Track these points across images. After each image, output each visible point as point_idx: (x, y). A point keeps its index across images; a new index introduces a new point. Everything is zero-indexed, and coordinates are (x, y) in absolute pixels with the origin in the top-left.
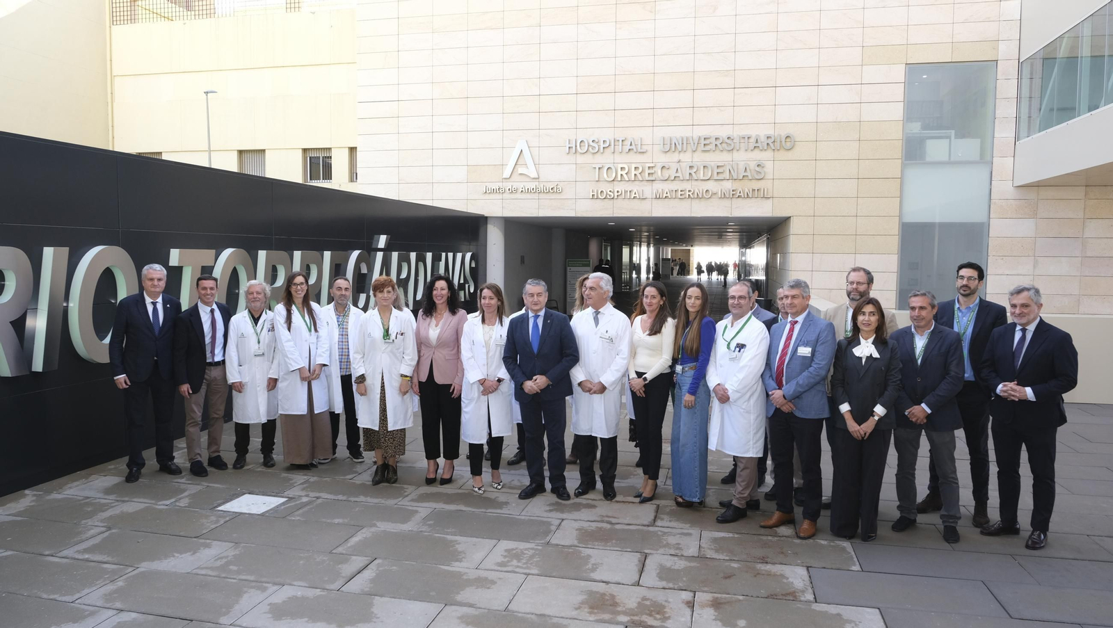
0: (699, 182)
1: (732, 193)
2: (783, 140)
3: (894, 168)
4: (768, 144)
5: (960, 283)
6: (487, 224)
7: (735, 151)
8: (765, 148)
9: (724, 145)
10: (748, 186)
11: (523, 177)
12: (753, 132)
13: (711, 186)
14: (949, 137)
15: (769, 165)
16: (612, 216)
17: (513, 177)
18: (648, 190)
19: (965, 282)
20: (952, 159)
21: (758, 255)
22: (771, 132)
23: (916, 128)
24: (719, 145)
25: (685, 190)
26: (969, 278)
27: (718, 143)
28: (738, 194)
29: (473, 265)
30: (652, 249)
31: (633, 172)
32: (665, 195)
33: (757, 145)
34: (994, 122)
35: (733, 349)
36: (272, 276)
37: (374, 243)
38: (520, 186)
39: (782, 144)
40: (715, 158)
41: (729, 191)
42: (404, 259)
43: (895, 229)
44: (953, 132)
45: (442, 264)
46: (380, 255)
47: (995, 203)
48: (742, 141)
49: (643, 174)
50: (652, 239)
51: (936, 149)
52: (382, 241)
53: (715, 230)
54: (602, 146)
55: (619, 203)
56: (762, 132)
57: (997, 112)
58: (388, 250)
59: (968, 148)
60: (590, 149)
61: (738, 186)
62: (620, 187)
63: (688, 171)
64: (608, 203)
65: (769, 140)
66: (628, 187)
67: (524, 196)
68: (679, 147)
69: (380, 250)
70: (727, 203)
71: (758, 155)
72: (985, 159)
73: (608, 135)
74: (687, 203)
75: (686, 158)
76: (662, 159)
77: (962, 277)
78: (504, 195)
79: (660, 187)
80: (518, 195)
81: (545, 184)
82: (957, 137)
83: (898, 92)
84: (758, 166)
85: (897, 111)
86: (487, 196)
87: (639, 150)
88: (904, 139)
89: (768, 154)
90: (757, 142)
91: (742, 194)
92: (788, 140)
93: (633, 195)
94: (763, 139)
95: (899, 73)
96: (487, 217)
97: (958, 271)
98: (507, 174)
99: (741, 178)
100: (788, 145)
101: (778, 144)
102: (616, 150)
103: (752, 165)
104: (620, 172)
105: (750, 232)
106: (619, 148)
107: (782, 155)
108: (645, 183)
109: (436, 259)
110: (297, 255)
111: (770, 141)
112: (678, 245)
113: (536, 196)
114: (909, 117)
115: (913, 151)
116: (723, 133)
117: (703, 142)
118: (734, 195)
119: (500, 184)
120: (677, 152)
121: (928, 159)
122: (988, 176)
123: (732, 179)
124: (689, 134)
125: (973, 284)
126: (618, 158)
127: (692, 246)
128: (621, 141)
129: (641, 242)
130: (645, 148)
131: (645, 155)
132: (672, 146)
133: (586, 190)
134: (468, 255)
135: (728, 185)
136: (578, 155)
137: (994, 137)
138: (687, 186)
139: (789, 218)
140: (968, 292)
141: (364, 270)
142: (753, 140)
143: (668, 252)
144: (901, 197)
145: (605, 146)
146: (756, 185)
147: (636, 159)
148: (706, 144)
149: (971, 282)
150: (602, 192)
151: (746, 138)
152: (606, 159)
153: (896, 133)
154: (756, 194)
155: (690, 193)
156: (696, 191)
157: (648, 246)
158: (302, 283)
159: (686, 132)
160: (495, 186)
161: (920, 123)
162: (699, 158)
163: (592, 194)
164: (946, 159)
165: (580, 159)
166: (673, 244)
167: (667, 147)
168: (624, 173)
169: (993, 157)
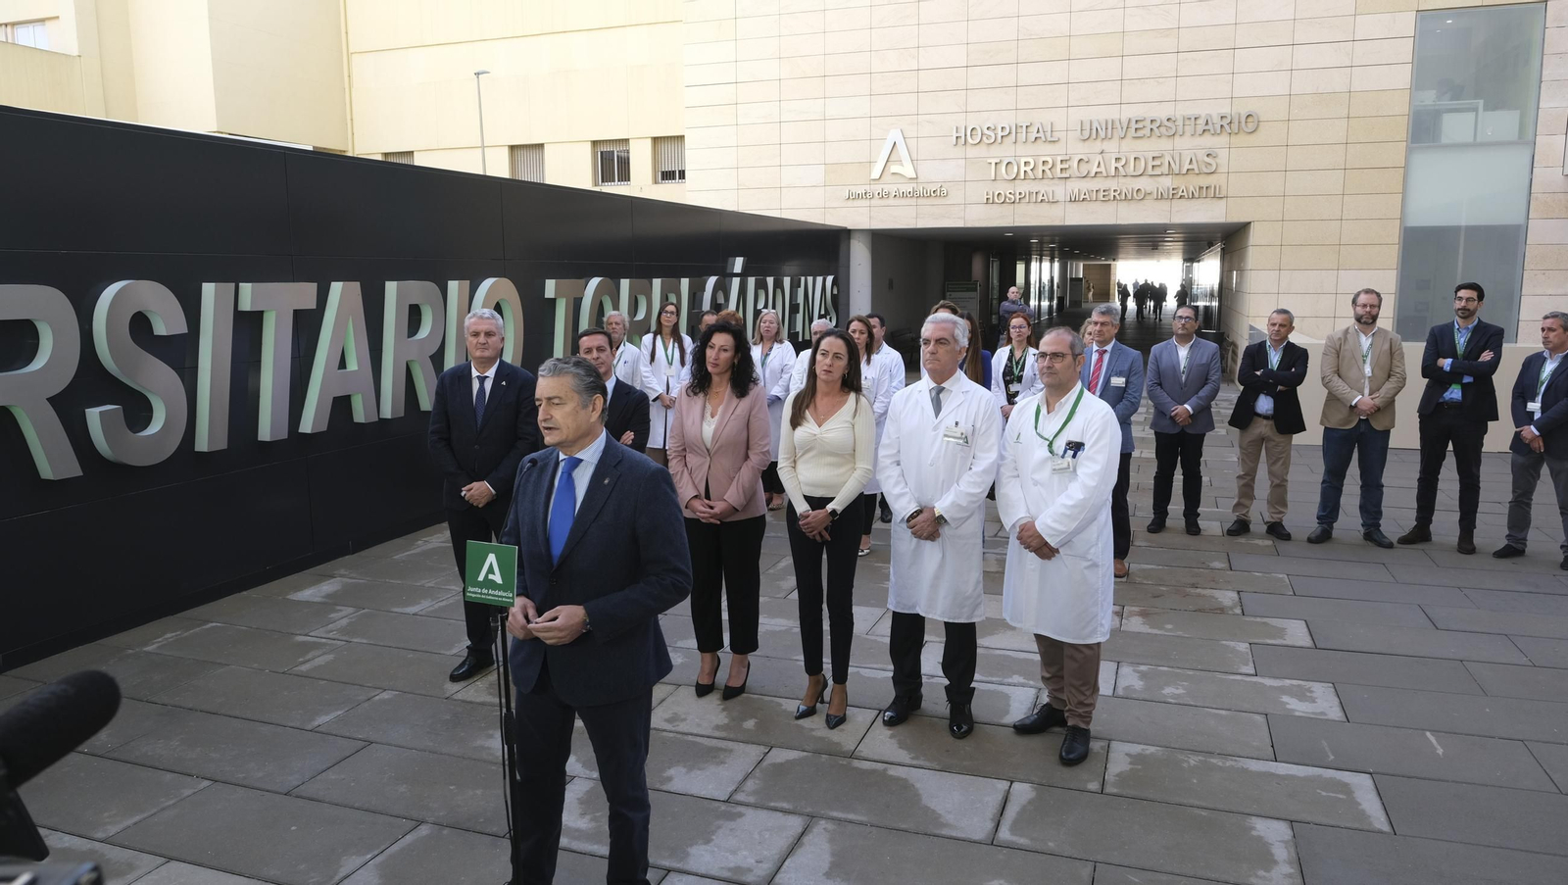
0: (1129, 179)
1: (1171, 192)
2: (1243, 120)
3: (1396, 154)
4: (1222, 126)
5: (1459, 304)
6: (849, 239)
7: (1177, 137)
8: (1219, 132)
9: (1163, 129)
10: (1193, 183)
11: (896, 176)
12: (1203, 110)
13: (1144, 184)
14: (1475, 110)
15: (1223, 154)
16: (1012, 225)
17: (882, 178)
18: (1060, 191)
19: (1463, 303)
20: (1478, 140)
21: (1208, 272)
22: (1226, 110)
23: (1429, 98)
24: (1155, 129)
25: (1109, 190)
26: (1468, 300)
27: (1154, 126)
28: (1180, 194)
29: (835, 292)
30: (1056, 265)
31: (1041, 168)
32: (1082, 197)
33: (1207, 128)
34: (1540, 87)
35: (1061, 453)
36: (634, 307)
37: (729, 266)
38: (892, 189)
39: (1240, 125)
40: (1149, 147)
41: (1168, 189)
42: (761, 285)
43: (1394, 235)
44: (1481, 102)
45: (801, 291)
46: (736, 281)
47: (1537, 199)
48: (1187, 122)
49: (1053, 170)
50: (1056, 252)
51: (1456, 126)
52: (738, 264)
53: (1150, 239)
54: (1000, 134)
55: (1022, 208)
56: (1214, 110)
57: (1544, 73)
58: (744, 275)
59: (1501, 123)
60: (984, 138)
61: (1181, 183)
62: (1023, 187)
63: (1114, 164)
64: (1008, 209)
65: (1224, 120)
66: (1034, 187)
67: (897, 202)
68: (1102, 134)
69: (737, 275)
70: (1164, 205)
71: (1208, 141)
72: (1526, 138)
73: (1007, 120)
74: (1111, 207)
75: (1111, 147)
76: (1078, 150)
77: (1461, 298)
78: (872, 201)
79: (1076, 186)
80: (891, 201)
81: (925, 185)
82: (1486, 108)
83: (1406, 49)
84: (1208, 155)
85: (1403, 77)
86: (850, 203)
87: (1049, 139)
88: (1411, 114)
89: (1223, 140)
90: (1207, 123)
91: (1185, 194)
92: (1250, 120)
93: (1040, 198)
94: (1216, 119)
95: (1407, 23)
96: (850, 230)
97: (1456, 292)
98: (876, 174)
99: (1184, 171)
100: (1251, 127)
101: (1235, 126)
102: (1018, 140)
103: (1201, 155)
104: (1023, 169)
105: (1196, 242)
106: (1022, 136)
107: (1241, 140)
108: (1056, 181)
109: (795, 285)
110: (657, 283)
111: (1225, 122)
112: (1095, 259)
113: (913, 201)
114: (1418, 82)
115: (1423, 130)
116: (1161, 113)
117: (1134, 126)
118: (1174, 195)
119: (867, 188)
120: (1099, 140)
121: (1444, 140)
122: (1529, 159)
123: (1170, 173)
124: (1116, 117)
125: (1472, 306)
126: (1021, 149)
127: (1114, 260)
128: (1024, 128)
129: (1041, 256)
130: (1056, 135)
131: (1056, 144)
132: (1092, 133)
133: (979, 192)
134: (830, 279)
135: (1167, 183)
136: (969, 148)
137: (1538, 108)
138: (1112, 184)
139: (1248, 224)
140: (1467, 313)
141: (721, 300)
142: (1202, 121)
143: (1079, 269)
144: (1404, 193)
145: (1004, 134)
146: (1204, 181)
147: (1045, 151)
148: (1137, 128)
149: (1470, 303)
150: (999, 194)
151: (1193, 119)
152: (1005, 151)
153: (1401, 106)
154: (1204, 193)
155: (1116, 194)
156: (1124, 190)
157: (1052, 261)
158: (672, 313)
159: (1112, 113)
160: (861, 190)
161: (1435, 91)
162: (1130, 148)
163: (986, 197)
164: (1470, 140)
165: (972, 152)
166: (1087, 258)
167: (1086, 134)
168: (1028, 169)
169: (1536, 135)
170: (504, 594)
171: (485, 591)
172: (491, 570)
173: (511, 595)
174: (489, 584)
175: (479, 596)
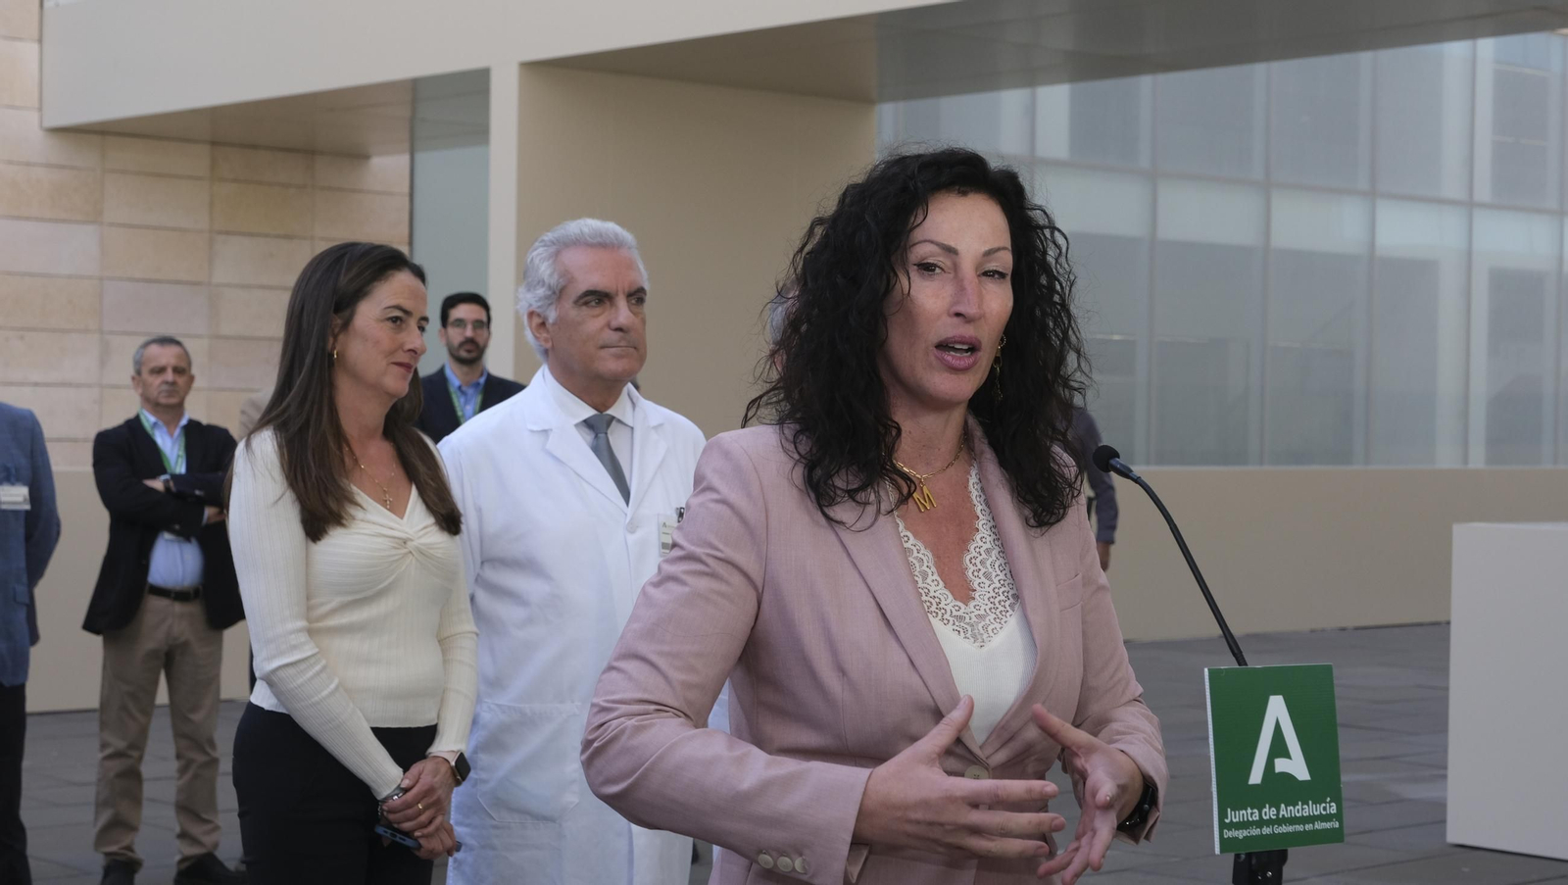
170: (1317, 810)
171: (1269, 813)
172: (1279, 748)
173: (1333, 809)
174: (1280, 787)
175: (1255, 832)
